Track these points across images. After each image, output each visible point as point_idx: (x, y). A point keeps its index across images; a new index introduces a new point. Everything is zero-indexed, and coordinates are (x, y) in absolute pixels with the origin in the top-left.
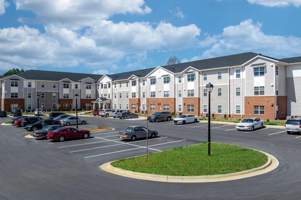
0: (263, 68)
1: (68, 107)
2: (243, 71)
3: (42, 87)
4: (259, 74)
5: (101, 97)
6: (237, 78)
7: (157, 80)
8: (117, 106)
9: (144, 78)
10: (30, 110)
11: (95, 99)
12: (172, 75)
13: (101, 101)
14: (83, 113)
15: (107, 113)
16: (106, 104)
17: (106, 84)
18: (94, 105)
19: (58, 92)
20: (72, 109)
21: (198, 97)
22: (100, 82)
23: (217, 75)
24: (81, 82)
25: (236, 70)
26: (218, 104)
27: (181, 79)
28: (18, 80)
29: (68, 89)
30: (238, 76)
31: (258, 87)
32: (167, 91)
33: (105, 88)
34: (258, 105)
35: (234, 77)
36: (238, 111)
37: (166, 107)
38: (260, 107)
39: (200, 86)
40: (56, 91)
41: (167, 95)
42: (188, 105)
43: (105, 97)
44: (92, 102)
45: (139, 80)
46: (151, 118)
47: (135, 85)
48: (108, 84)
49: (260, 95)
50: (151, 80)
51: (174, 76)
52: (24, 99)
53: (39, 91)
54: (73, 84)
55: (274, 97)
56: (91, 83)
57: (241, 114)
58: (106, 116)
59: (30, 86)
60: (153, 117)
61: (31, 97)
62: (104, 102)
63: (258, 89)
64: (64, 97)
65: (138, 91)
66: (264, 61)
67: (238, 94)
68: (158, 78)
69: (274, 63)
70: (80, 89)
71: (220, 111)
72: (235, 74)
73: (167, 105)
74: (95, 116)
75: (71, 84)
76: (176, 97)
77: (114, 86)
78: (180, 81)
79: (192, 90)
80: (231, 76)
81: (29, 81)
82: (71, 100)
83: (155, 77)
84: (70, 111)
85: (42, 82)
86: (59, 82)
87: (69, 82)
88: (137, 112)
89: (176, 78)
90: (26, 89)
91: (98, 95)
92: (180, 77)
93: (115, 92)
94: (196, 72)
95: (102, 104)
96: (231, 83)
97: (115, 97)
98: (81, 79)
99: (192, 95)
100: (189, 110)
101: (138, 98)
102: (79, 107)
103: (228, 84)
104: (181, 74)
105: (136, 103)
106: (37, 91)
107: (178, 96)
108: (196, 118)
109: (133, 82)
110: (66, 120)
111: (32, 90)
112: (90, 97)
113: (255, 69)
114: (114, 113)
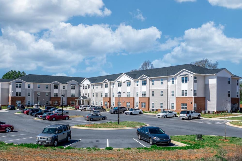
0: (187, 77)
1: (57, 103)
2: (176, 79)
3: (38, 88)
4: (185, 82)
5: (83, 96)
6: (172, 84)
7: (123, 84)
8: (94, 103)
9: (113, 82)
10: (29, 105)
11: (78, 97)
12: (132, 81)
13: (82, 99)
14: (68, 108)
15: (84, 107)
16: (86, 102)
17: (87, 86)
18: (77, 102)
19: (50, 91)
20: (60, 105)
21: (148, 97)
22: (82, 84)
23: (160, 82)
24: (67, 84)
25: (172, 79)
26: (161, 102)
27: (138, 83)
28: (21, 83)
29: (57, 90)
30: (173, 83)
31: (184, 91)
32: (129, 92)
33: (85, 89)
34: (183, 103)
35: (170, 83)
36: (173, 107)
37: (128, 104)
38: (185, 104)
39: (150, 89)
40: (48, 91)
41: (129, 95)
42: (142, 103)
43: (86, 96)
44: (75, 100)
45: (110, 83)
46: (111, 111)
47: (107, 87)
48: (88, 86)
49: (185, 96)
50: (118, 83)
51: (133, 81)
52: (25, 97)
53: (36, 91)
54: (61, 86)
55: (192, 97)
56: (75, 85)
57: (174, 109)
58: (84, 110)
59: (29, 87)
60: (113, 110)
61: (30, 95)
62: (85, 100)
63: (184, 92)
64: (54, 95)
65: (109, 92)
66: (188, 73)
67: (173, 95)
68: (123, 82)
69: (193, 75)
70: (66, 89)
71: (161, 107)
72: (171, 81)
73: (129, 103)
74: (76, 110)
75: (60, 86)
76: (135, 97)
77: (92, 87)
78: (137, 85)
79: (144, 92)
80: (169, 82)
81: (29, 83)
82: (60, 98)
83: (121, 82)
84: (59, 106)
85: (38, 84)
86: (51, 84)
87: (58, 84)
88: (109, 107)
89: (135, 82)
90: (26, 89)
91: (81, 94)
92: (137, 82)
93: (93, 92)
94: (147, 78)
95: (83, 102)
96: (169, 87)
97: (93, 96)
98: (67, 81)
99: (145, 95)
100: (142, 106)
101: (109, 97)
102: (66, 104)
103: (167, 88)
104: (138, 80)
105: (108, 101)
106: (35, 91)
107: (136, 96)
108: (140, 111)
109: (105, 84)
110: (56, 111)
111: (31, 90)
112: (74, 96)
113: (183, 78)
114: (89, 108)
